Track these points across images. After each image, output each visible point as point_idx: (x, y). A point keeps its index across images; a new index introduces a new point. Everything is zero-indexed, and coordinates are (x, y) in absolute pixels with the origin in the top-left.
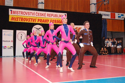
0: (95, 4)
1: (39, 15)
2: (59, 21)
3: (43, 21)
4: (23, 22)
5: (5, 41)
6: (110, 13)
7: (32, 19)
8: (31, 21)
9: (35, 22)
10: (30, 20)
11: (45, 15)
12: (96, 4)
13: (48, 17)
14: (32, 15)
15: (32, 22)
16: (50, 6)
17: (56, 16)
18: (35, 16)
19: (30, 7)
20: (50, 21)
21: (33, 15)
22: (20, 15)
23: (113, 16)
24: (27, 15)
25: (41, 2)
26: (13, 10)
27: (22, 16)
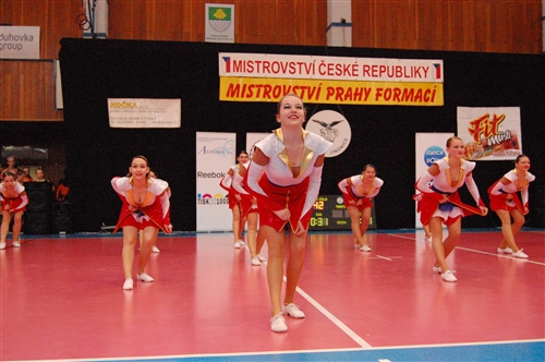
1: (331, 72)
2: (412, 91)
3: (346, 96)
4: (273, 100)
5: (205, 175)
7: (303, 88)
9: (317, 98)
10: (299, 92)
11: (354, 70)
13: (367, 78)
14: (304, 75)
15: (306, 100)
16: (373, 34)
17: (399, 74)
18: (317, 75)
19: (296, 44)
20: (374, 92)
21: (308, 73)
22: (261, 74)
24: (284, 72)
25: (339, 21)
26: (235, 57)
27: (266, 78)
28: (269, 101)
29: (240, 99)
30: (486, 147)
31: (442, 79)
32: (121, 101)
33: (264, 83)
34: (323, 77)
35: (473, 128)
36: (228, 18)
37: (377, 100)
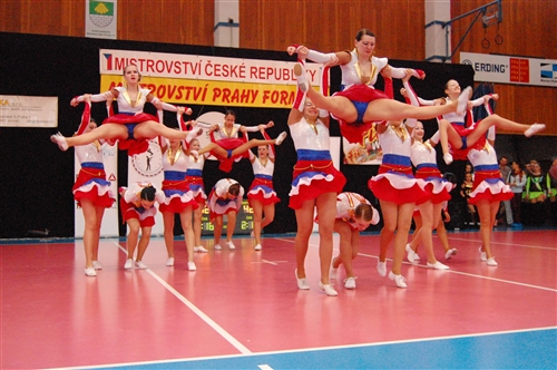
0: (444, 25)
1: (217, 73)
3: (233, 98)
6: (508, 58)
7: (189, 88)
8: (187, 98)
9: (203, 100)
10: (184, 92)
11: (241, 72)
12: (448, 23)
13: (254, 80)
14: (190, 75)
15: (191, 101)
16: (261, 34)
17: (286, 77)
18: (203, 76)
19: (182, 43)
20: (260, 96)
21: (194, 73)
22: (145, 73)
23: (520, 73)
24: (169, 71)
25: (227, 21)
26: (117, 54)
27: (150, 77)
30: (370, 151)
33: (148, 82)
34: (209, 78)
36: (110, 13)
37: (264, 102)
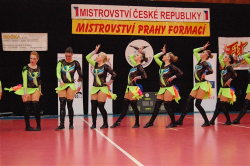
1: (141, 16)
2: (191, 27)
3: (150, 31)
4: (105, 33)
7: (124, 26)
8: (123, 32)
9: (132, 32)
10: (121, 28)
11: (155, 15)
13: (163, 20)
14: (124, 18)
15: (125, 33)
17: (183, 17)
18: (132, 18)
20: (167, 29)
21: (127, 16)
22: (97, 17)
24: (112, 16)
26: (81, 7)
27: (100, 20)
28: (103, 34)
29: (84, 33)
30: (236, 62)
31: (209, 20)
32: (10, 34)
33: (100, 23)
34: (136, 19)
35: (228, 50)
37: (169, 33)
